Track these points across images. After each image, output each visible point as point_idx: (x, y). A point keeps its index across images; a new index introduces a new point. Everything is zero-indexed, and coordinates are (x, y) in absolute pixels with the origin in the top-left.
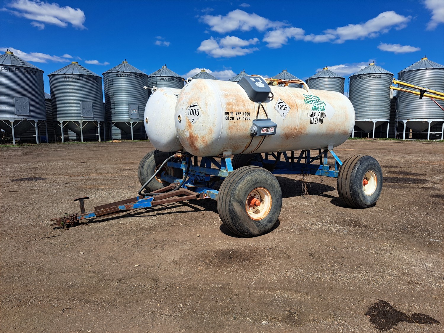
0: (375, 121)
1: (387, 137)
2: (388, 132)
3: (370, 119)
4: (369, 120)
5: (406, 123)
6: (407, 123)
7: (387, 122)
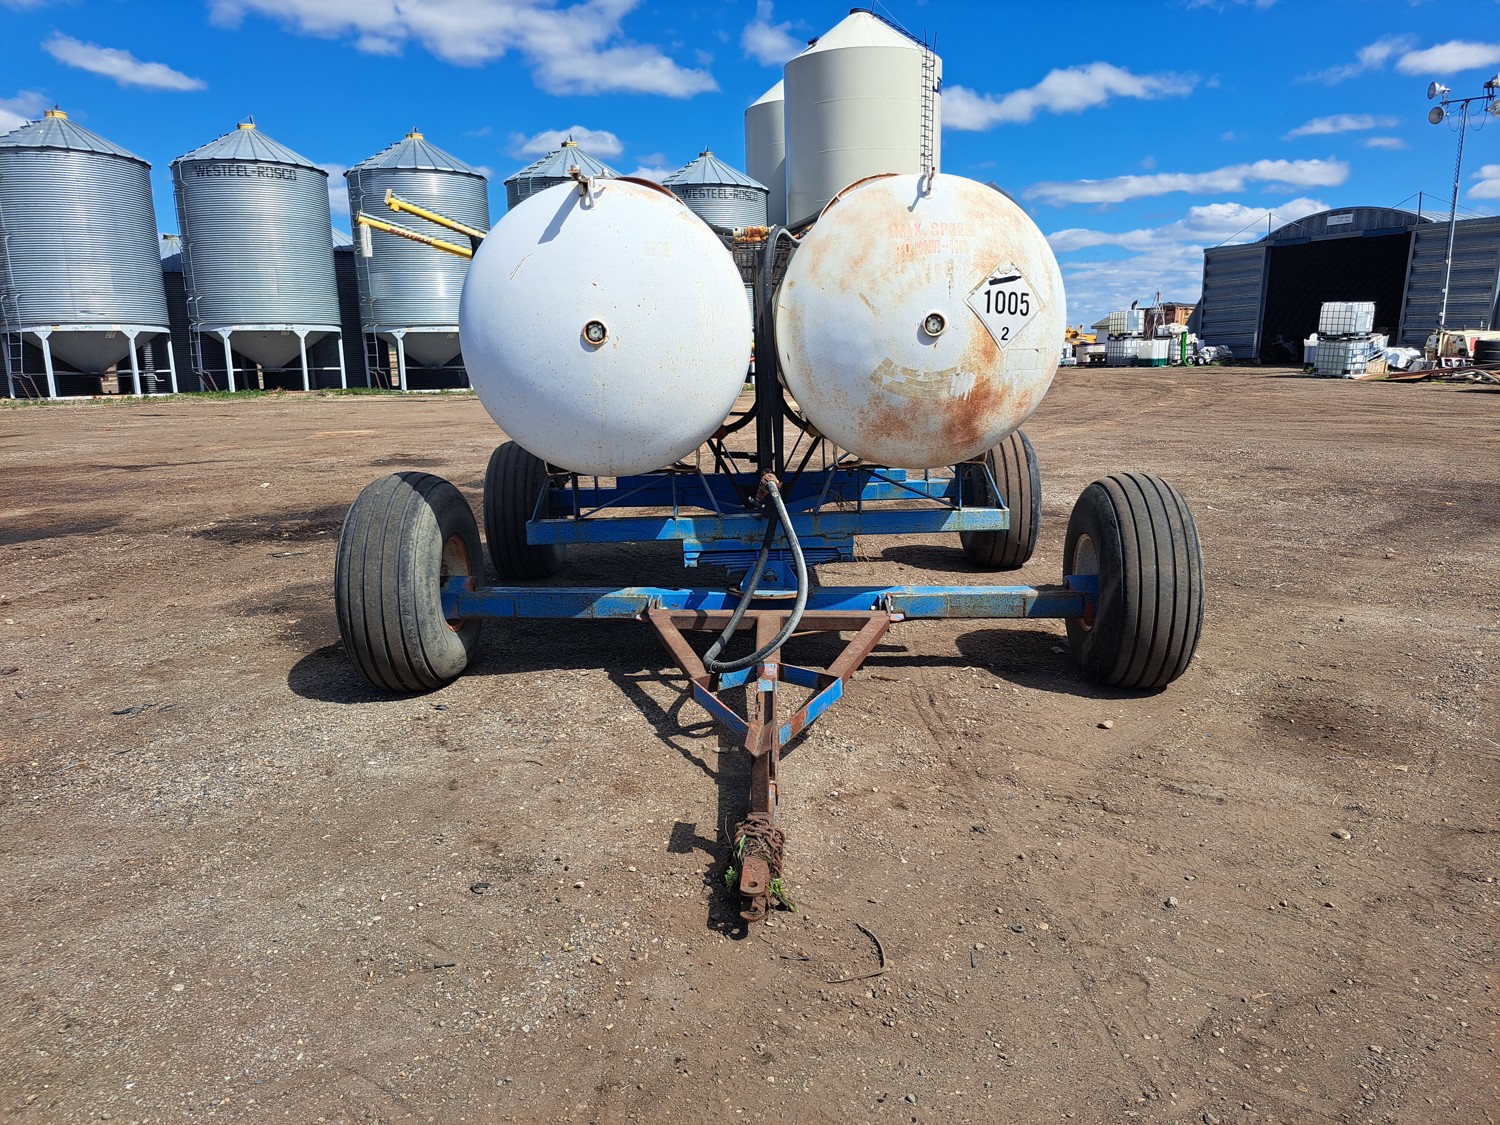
0: (302, 332)
1: (344, 386)
2: (343, 368)
3: (287, 324)
4: (282, 328)
5: (402, 339)
6: (407, 337)
7: (335, 335)
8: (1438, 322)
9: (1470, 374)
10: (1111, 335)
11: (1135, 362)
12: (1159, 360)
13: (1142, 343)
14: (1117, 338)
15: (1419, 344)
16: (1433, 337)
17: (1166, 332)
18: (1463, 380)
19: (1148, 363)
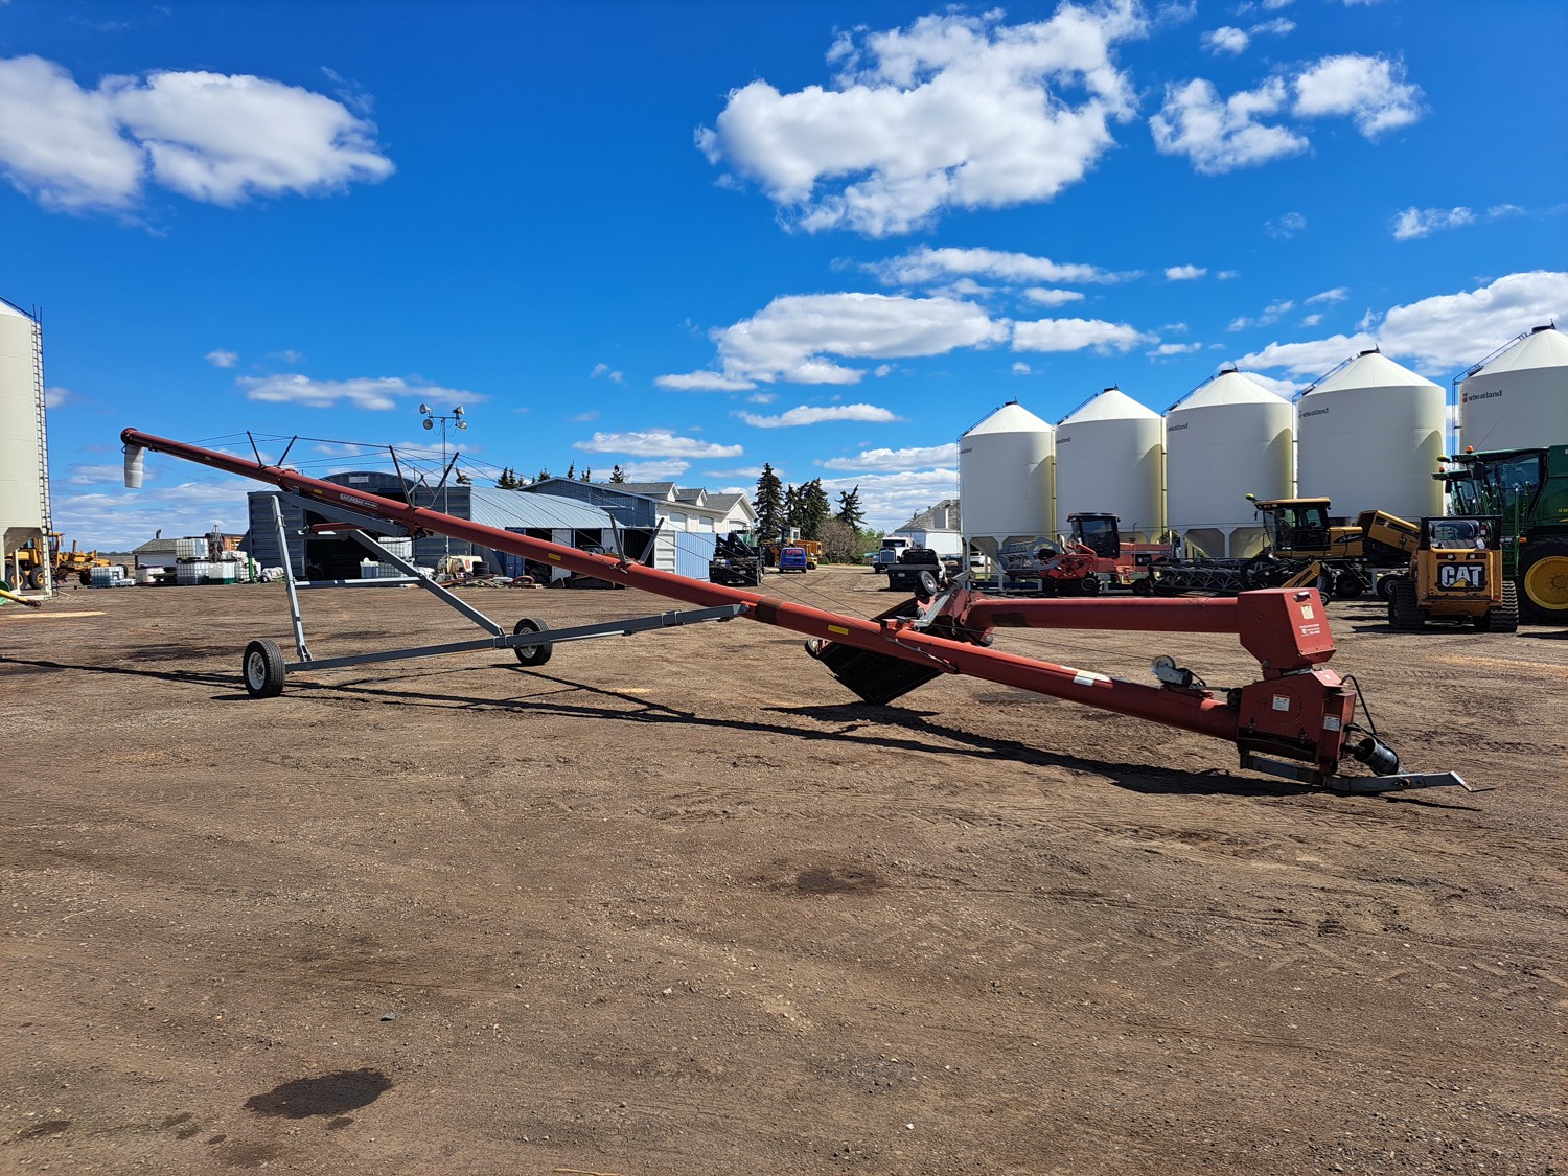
8: (445, 551)
9: (476, 582)
10: (178, 559)
11: (206, 580)
12: (228, 579)
13: (212, 566)
14: (185, 562)
15: (433, 565)
16: (442, 560)
17: (229, 557)
18: (473, 586)
19: (220, 581)
